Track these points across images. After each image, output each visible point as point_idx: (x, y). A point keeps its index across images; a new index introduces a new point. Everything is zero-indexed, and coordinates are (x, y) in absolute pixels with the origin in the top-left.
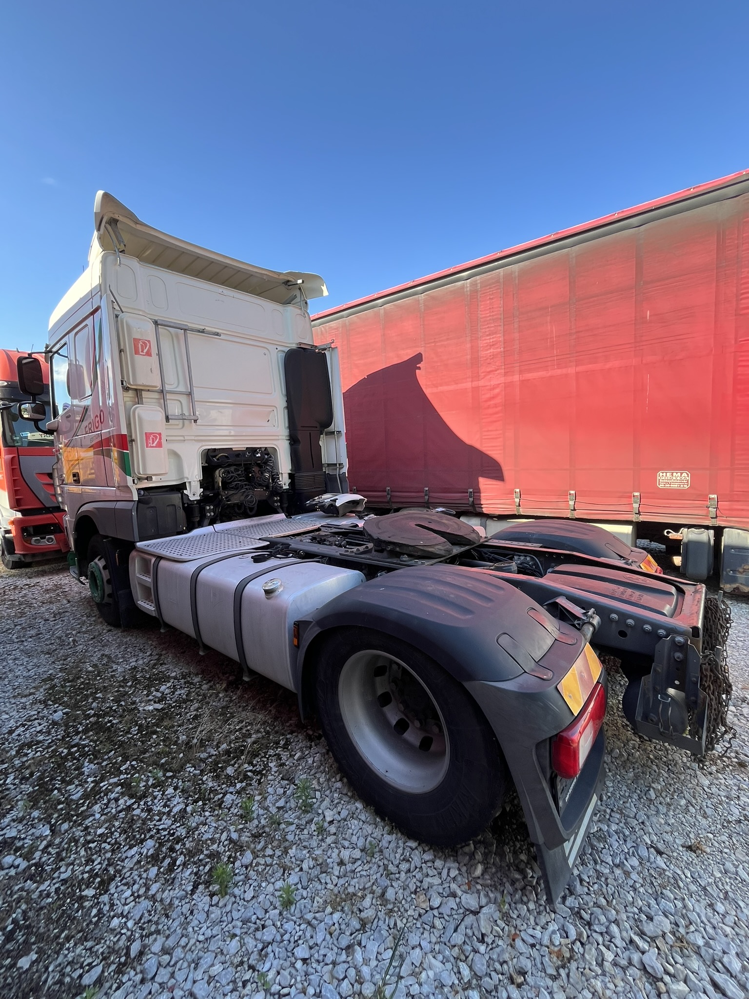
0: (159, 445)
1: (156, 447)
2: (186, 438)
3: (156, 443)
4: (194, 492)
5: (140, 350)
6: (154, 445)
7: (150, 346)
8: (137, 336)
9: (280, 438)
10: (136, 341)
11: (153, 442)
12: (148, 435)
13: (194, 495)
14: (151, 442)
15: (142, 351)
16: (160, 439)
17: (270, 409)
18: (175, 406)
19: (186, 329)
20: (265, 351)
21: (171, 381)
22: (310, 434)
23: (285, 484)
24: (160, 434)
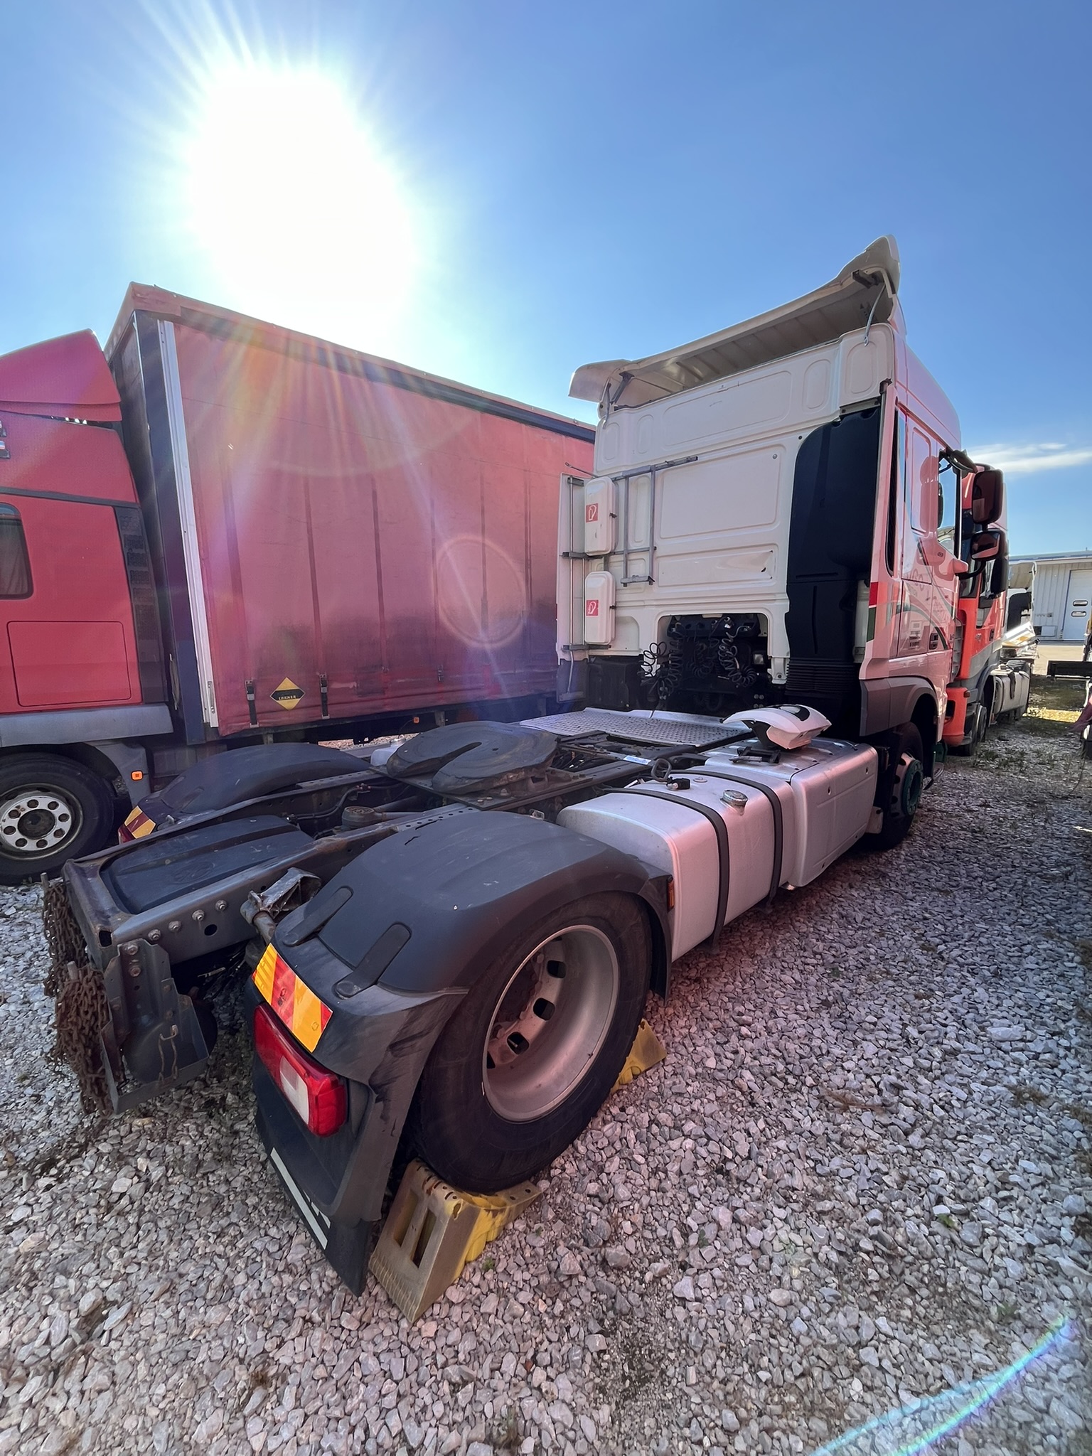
0: (596, 612)
2: (645, 603)
3: (593, 610)
4: (652, 668)
6: (592, 613)
7: (597, 510)
8: (588, 503)
10: (587, 508)
11: (591, 610)
12: (588, 603)
13: (651, 671)
14: (589, 610)
15: (590, 517)
16: (598, 605)
17: (769, 549)
18: (639, 568)
19: (652, 470)
20: (772, 452)
21: (639, 539)
22: (815, 588)
23: (780, 677)
24: (597, 601)
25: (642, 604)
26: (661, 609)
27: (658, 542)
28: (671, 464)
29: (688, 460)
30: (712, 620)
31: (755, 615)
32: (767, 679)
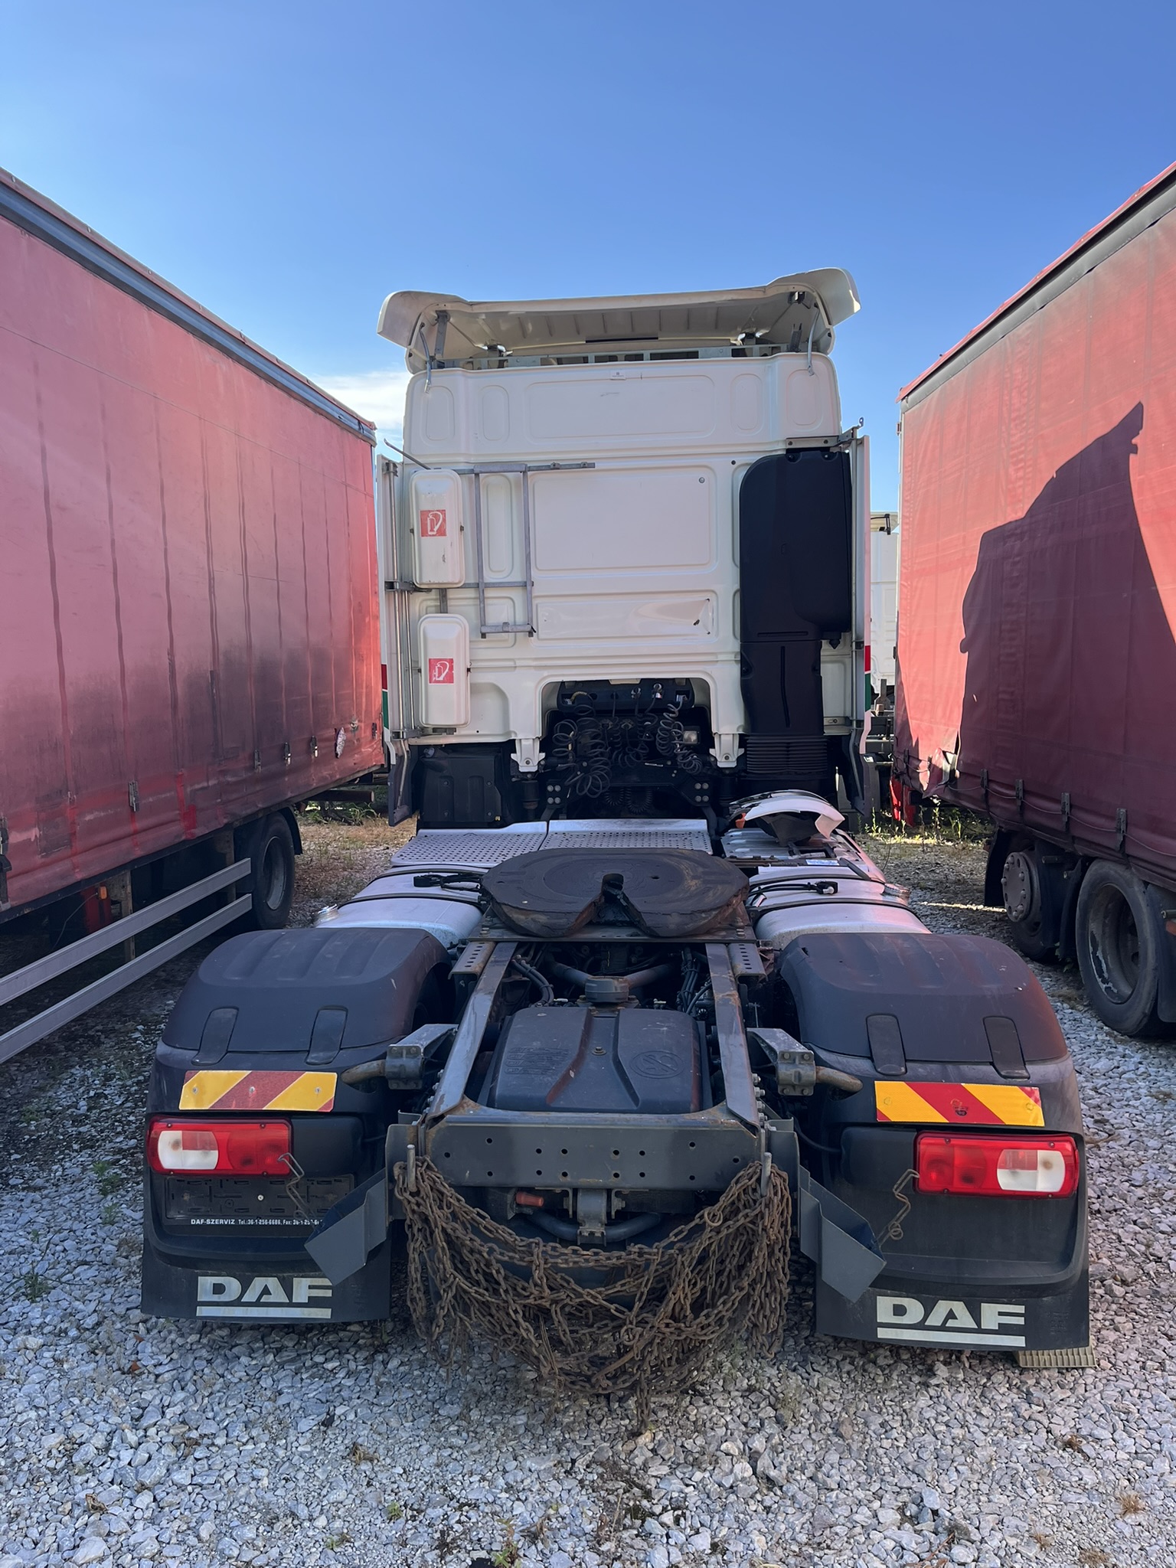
0: (450, 679)
1: (443, 682)
2: (518, 663)
3: (444, 675)
4: (528, 758)
5: (429, 528)
6: (441, 678)
7: (444, 520)
8: (425, 507)
9: (721, 657)
10: (424, 514)
11: (440, 674)
12: (432, 663)
13: (528, 763)
14: (437, 674)
15: (432, 530)
16: (451, 668)
17: (703, 597)
18: (502, 609)
19: (525, 471)
20: (702, 473)
21: (501, 566)
22: (783, 648)
23: (727, 758)
24: (451, 661)
25: (511, 664)
26: (546, 673)
27: (535, 575)
28: (555, 467)
29: (584, 466)
30: (626, 688)
31: (688, 680)
32: (710, 763)
